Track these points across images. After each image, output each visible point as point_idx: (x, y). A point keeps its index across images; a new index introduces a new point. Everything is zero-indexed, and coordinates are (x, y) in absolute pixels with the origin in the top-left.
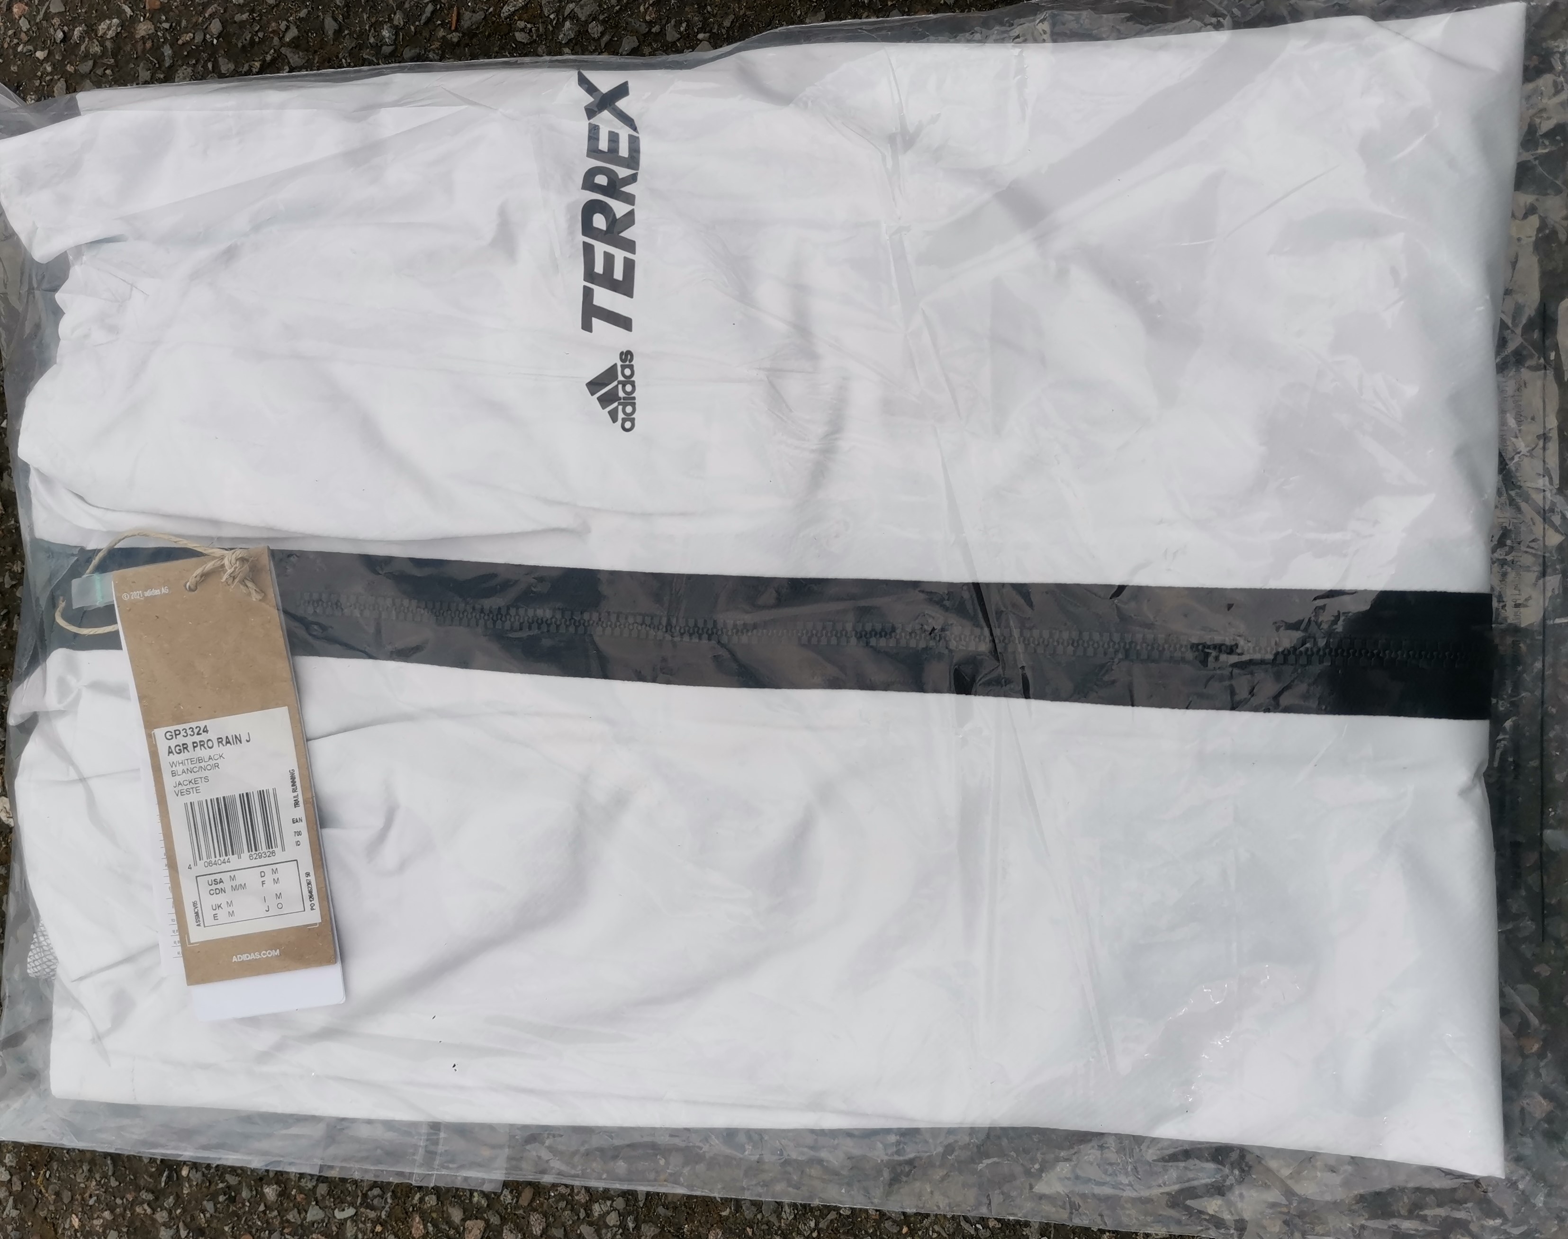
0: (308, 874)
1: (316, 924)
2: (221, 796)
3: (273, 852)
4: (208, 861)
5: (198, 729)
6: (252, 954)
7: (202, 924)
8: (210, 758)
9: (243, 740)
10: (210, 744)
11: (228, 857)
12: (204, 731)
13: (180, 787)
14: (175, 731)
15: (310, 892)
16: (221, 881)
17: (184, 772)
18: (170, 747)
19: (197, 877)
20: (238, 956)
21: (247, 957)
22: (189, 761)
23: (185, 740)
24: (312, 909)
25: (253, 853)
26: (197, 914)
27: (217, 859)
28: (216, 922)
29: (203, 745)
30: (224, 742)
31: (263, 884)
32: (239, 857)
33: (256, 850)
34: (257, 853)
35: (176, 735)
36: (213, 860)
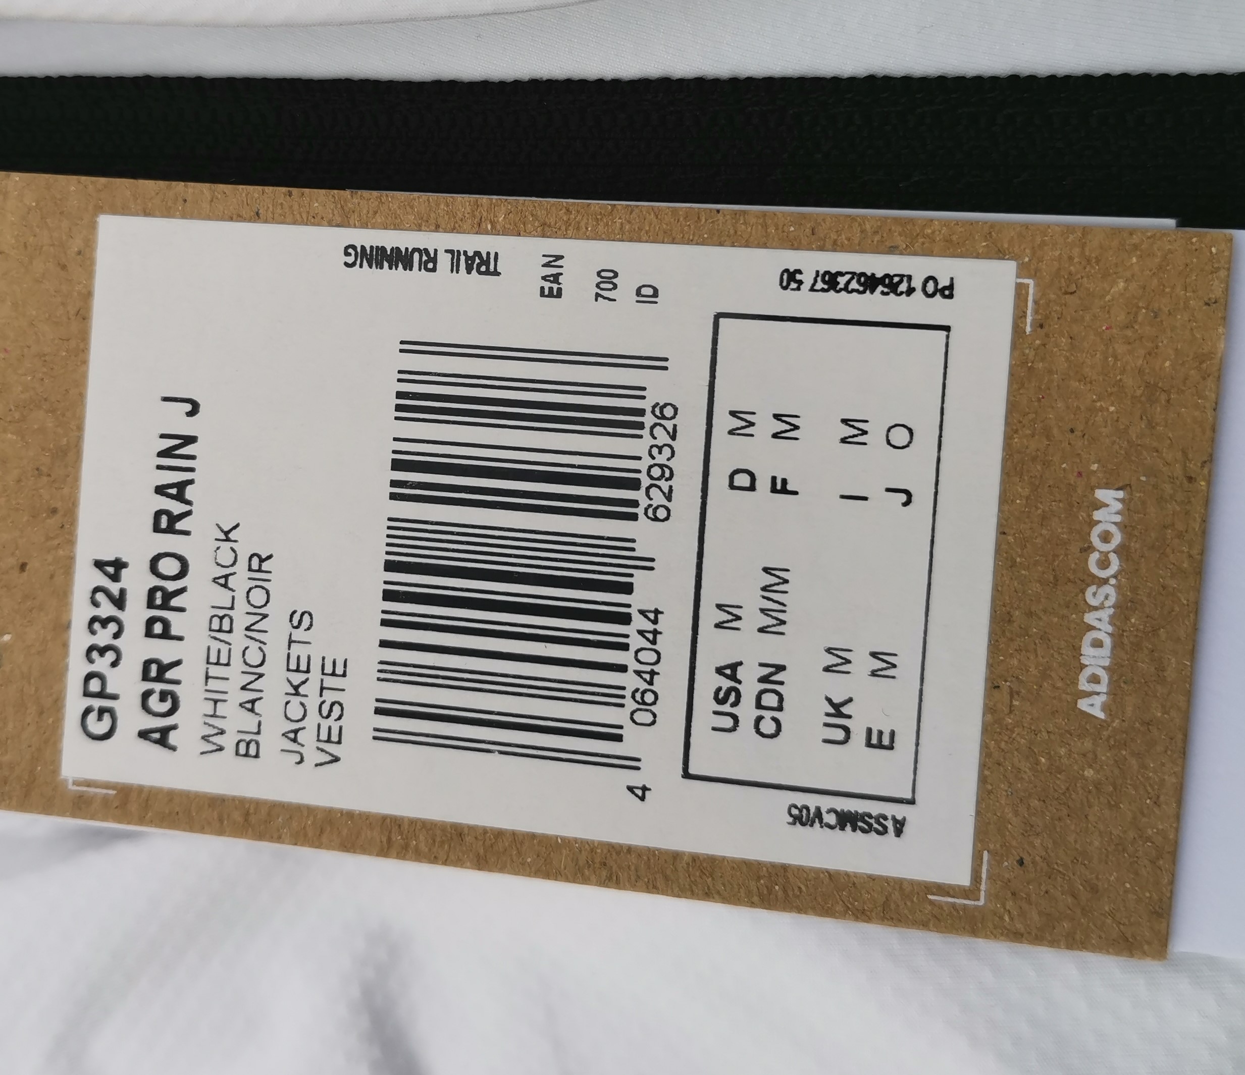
0: (790, 278)
1: (1020, 292)
2: (379, 578)
3: (659, 409)
4: (631, 705)
5: (100, 596)
6: (1090, 618)
7: (898, 811)
8: (223, 582)
9: (186, 427)
10: (169, 567)
11: (633, 611)
12: (115, 578)
13: (307, 737)
14: (87, 694)
15: (870, 283)
16: (730, 671)
17: (250, 706)
18: (144, 735)
19: (687, 775)
20: (1084, 685)
21: (1097, 644)
22: (214, 671)
23: (132, 665)
24: (948, 292)
25: (644, 502)
26: (847, 820)
27: (633, 666)
28: (905, 742)
29: (168, 596)
30: (177, 508)
31: (784, 490)
32: (647, 564)
33: (634, 485)
34: (646, 482)
35: (101, 695)
36: (630, 681)
